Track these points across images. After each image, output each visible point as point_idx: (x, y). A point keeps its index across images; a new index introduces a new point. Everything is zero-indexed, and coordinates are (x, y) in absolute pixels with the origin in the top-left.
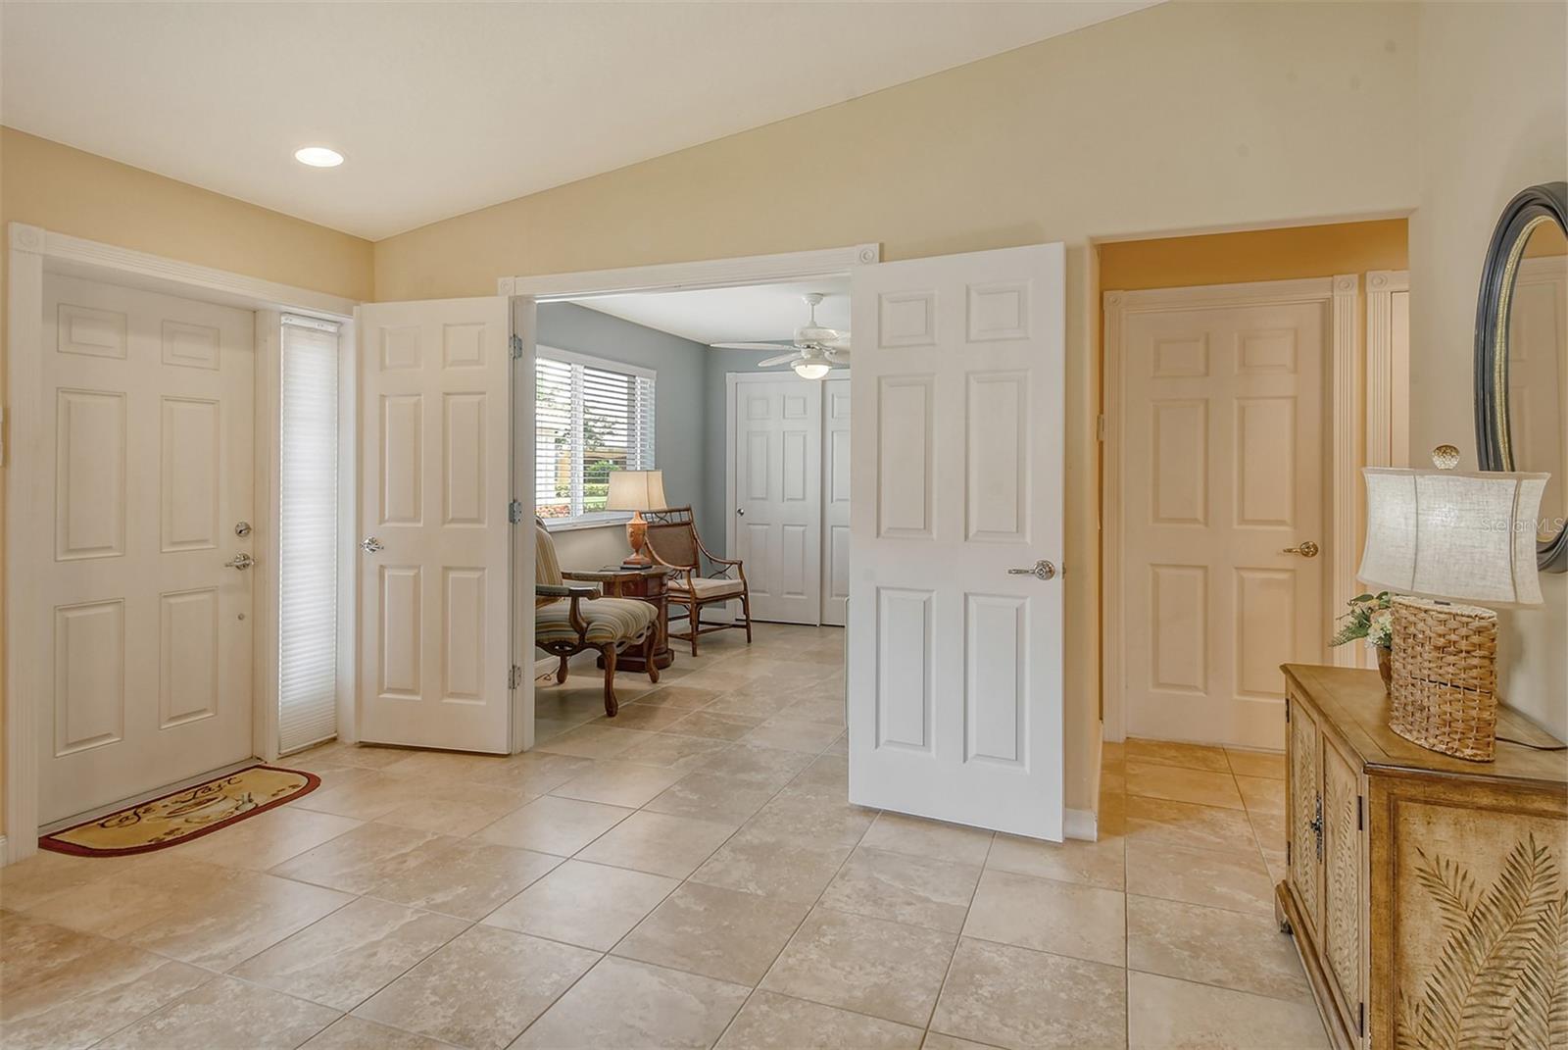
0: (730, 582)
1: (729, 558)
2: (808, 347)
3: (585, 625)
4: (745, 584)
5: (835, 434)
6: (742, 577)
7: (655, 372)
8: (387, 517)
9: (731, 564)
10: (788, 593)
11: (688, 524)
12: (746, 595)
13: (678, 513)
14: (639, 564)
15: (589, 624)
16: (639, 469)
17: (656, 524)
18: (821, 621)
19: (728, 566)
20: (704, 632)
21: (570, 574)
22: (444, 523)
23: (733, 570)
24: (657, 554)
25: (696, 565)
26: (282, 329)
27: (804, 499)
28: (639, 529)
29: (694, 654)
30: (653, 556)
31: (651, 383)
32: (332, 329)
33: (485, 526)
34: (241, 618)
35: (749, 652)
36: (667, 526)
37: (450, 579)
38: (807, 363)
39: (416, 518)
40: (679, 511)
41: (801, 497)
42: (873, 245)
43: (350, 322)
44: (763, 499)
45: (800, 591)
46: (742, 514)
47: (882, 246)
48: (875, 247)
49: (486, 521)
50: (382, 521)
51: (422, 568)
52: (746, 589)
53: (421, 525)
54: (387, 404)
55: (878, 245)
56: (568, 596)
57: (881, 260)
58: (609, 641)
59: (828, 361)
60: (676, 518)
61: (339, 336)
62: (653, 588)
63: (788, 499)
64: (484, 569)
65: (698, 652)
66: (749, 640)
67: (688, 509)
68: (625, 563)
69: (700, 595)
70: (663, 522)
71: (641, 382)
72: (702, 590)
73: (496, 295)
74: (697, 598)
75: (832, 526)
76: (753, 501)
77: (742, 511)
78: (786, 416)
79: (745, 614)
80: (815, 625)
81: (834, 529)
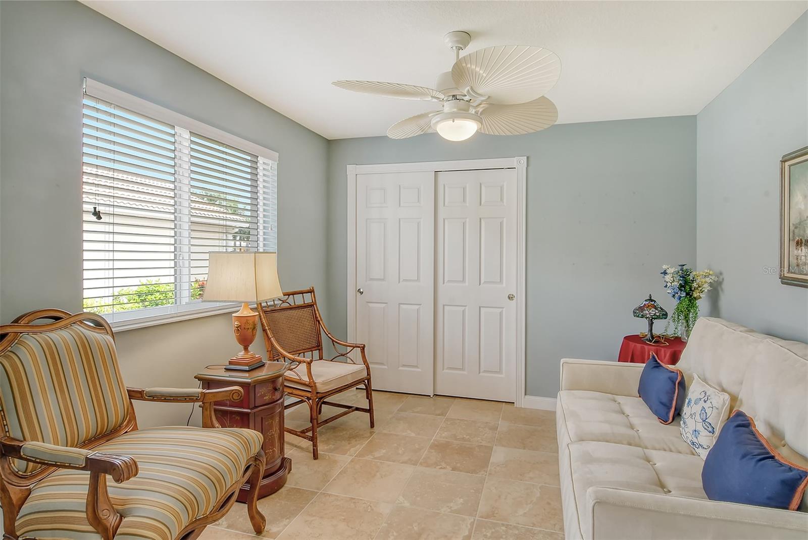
0: (351, 369)
1: (351, 340)
3: (114, 519)
4: (368, 368)
6: (365, 361)
7: (277, 155)
9: (354, 347)
10: (403, 366)
11: (311, 306)
12: (369, 380)
13: (301, 295)
17: (278, 307)
18: (434, 390)
19: (349, 349)
21: (141, 393)
23: (356, 354)
24: (277, 340)
25: (319, 347)
27: (418, 280)
28: (247, 322)
29: (316, 454)
30: (272, 344)
31: (273, 165)
36: (291, 308)
40: (302, 293)
41: (416, 278)
44: (381, 280)
45: (416, 364)
46: (362, 293)
52: (369, 374)
60: (299, 300)
65: (320, 454)
66: (372, 426)
67: (311, 291)
68: (231, 363)
70: (285, 305)
71: (264, 163)
72: (324, 383)
74: (318, 393)
75: (444, 306)
76: (372, 279)
77: (361, 290)
78: (402, 205)
79: (368, 398)
80: (430, 396)
81: (446, 307)
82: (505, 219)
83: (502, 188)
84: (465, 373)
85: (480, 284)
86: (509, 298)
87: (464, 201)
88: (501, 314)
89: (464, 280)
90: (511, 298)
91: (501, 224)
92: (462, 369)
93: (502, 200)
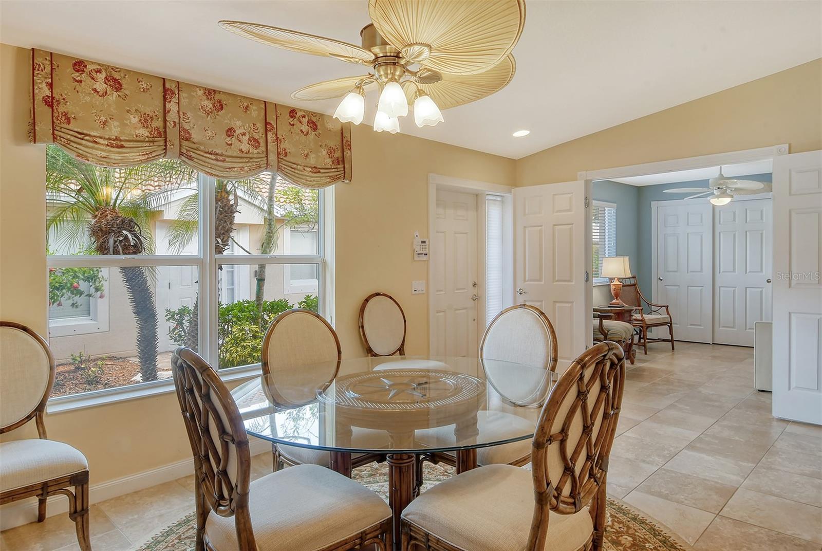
0: (662, 316)
1: (659, 303)
2: (719, 188)
3: (606, 332)
4: (670, 318)
5: (721, 234)
6: (669, 314)
7: (616, 204)
8: (527, 279)
9: (662, 307)
10: (691, 325)
11: (635, 285)
12: (671, 324)
14: (618, 304)
15: (608, 331)
16: (607, 256)
17: (625, 285)
18: (713, 340)
20: (648, 342)
22: (553, 282)
23: (662, 310)
26: (487, 201)
27: (701, 271)
28: (618, 287)
29: (646, 353)
31: (614, 210)
32: (499, 199)
33: (573, 283)
34: (474, 320)
35: (673, 354)
37: (557, 307)
38: (718, 197)
39: (540, 280)
41: (700, 270)
42: (786, 145)
43: (509, 197)
44: (675, 271)
45: (699, 324)
46: (661, 280)
47: (790, 145)
48: (787, 146)
49: (574, 281)
50: (525, 281)
51: (543, 302)
52: (671, 321)
53: (543, 283)
54: (527, 231)
55: (788, 145)
56: (598, 317)
57: (789, 153)
58: (620, 339)
59: (730, 195)
60: (628, 282)
61: (502, 202)
62: (627, 317)
63: (691, 272)
64: (573, 302)
65: (648, 353)
66: (673, 349)
67: (634, 277)
69: (648, 322)
71: (609, 210)
72: (649, 320)
73: (577, 180)
74: (646, 324)
75: (720, 287)
76: (669, 271)
77: (661, 278)
78: (689, 224)
79: (670, 334)
80: (710, 344)
81: (721, 288)
82: (764, 231)
83: (762, 212)
84: (736, 330)
85: (746, 273)
86: (768, 282)
87: (734, 220)
88: (761, 292)
89: (734, 270)
90: (768, 281)
91: (762, 234)
92: (733, 327)
93: (762, 218)
